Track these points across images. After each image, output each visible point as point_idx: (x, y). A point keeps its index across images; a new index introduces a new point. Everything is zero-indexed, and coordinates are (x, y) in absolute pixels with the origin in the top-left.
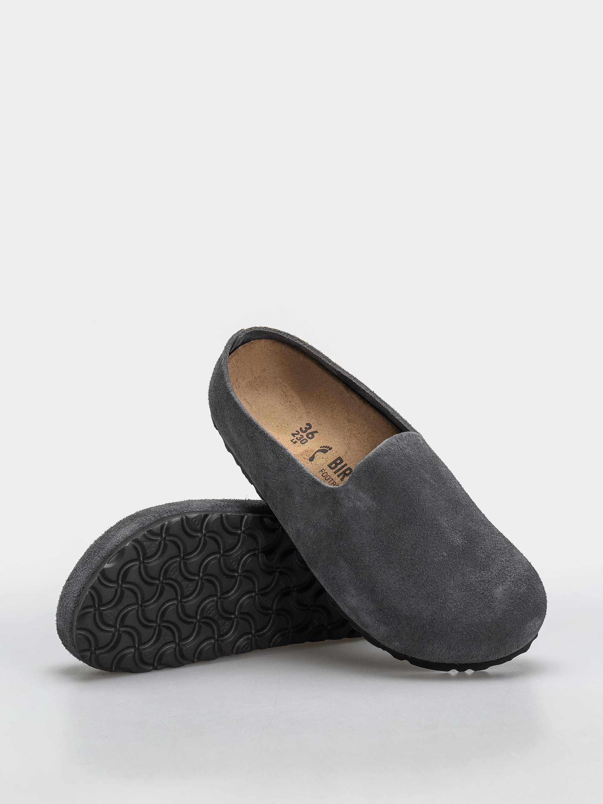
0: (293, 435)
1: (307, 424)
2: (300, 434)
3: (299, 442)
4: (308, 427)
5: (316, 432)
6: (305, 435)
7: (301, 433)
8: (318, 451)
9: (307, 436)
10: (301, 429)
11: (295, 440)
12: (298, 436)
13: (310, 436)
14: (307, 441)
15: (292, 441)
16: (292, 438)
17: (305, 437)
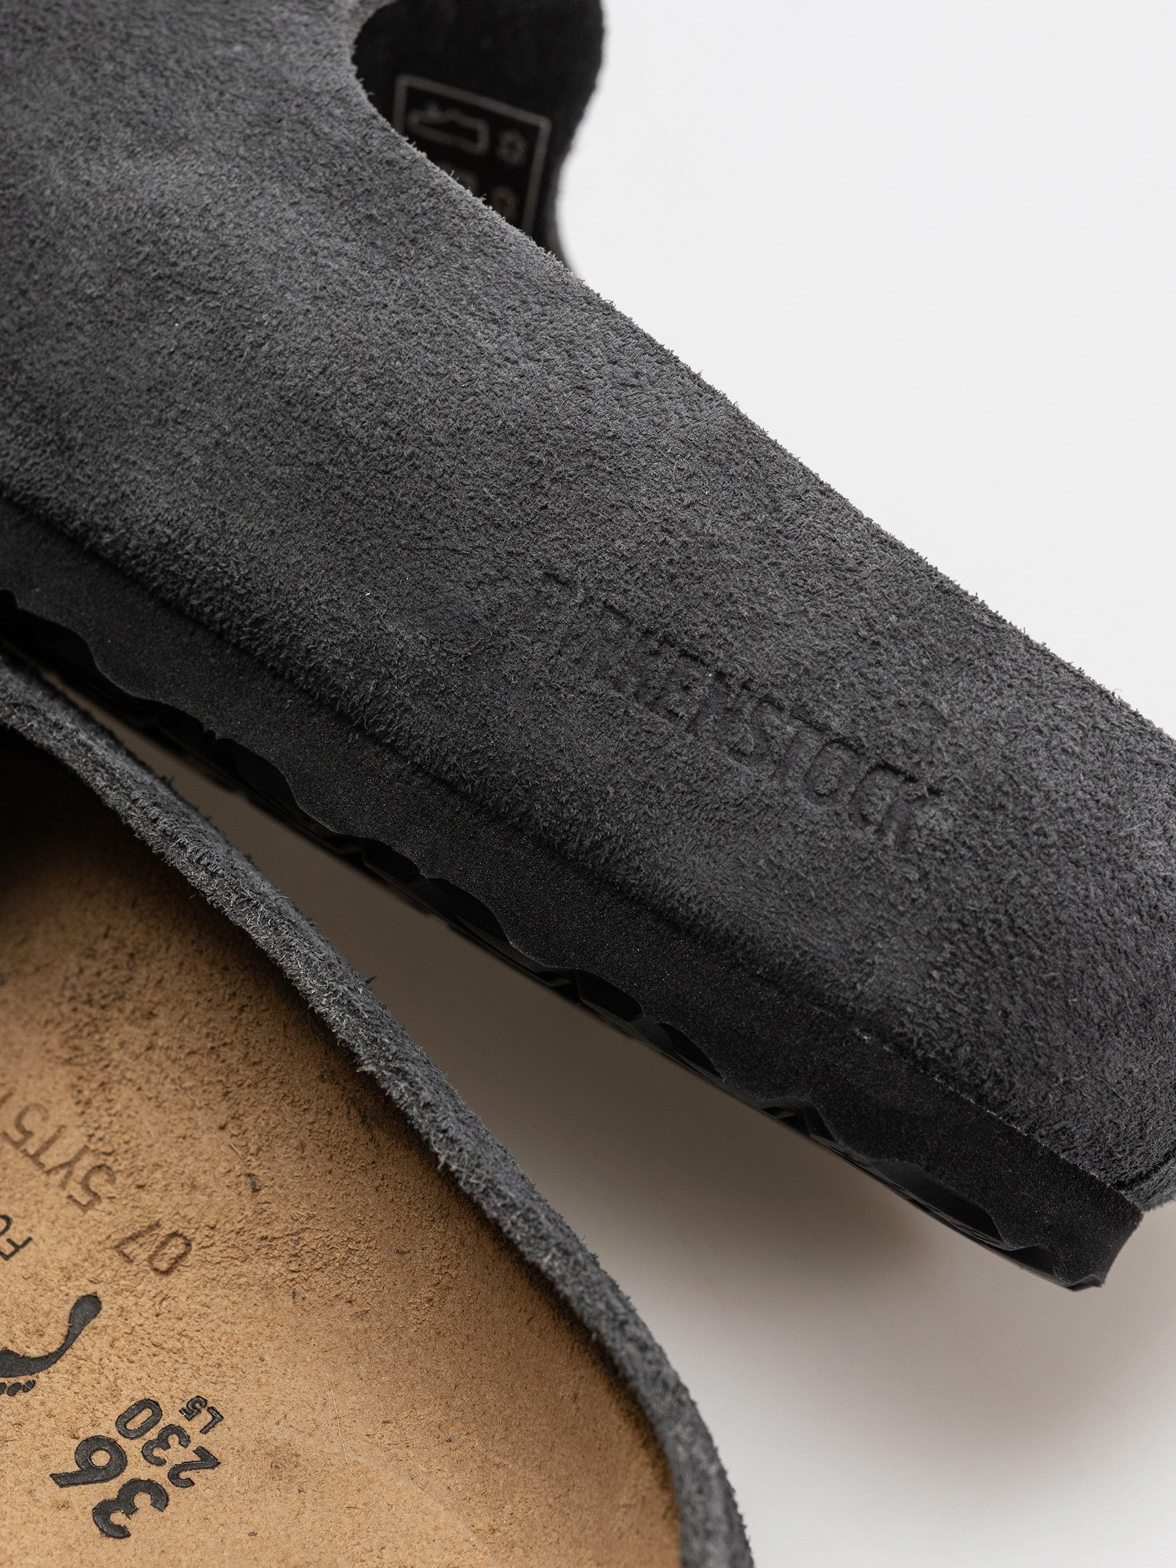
0: (207, 1460)
1: (122, 1533)
2: (167, 1468)
3: (172, 1416)
4: (118, 1518)
5: (63, 1480)
6: (138, 1469)
7: (160, 1475)
8: (48, 1360)
9: (120, 1460)
10: (160, 1498)
11: (192, 1427)
12: (176, 1454)
13: (101, 1458)
14: (122, 1421)
15: (217, 1417)
16: (213, 1441)
17: (132, 1448)
